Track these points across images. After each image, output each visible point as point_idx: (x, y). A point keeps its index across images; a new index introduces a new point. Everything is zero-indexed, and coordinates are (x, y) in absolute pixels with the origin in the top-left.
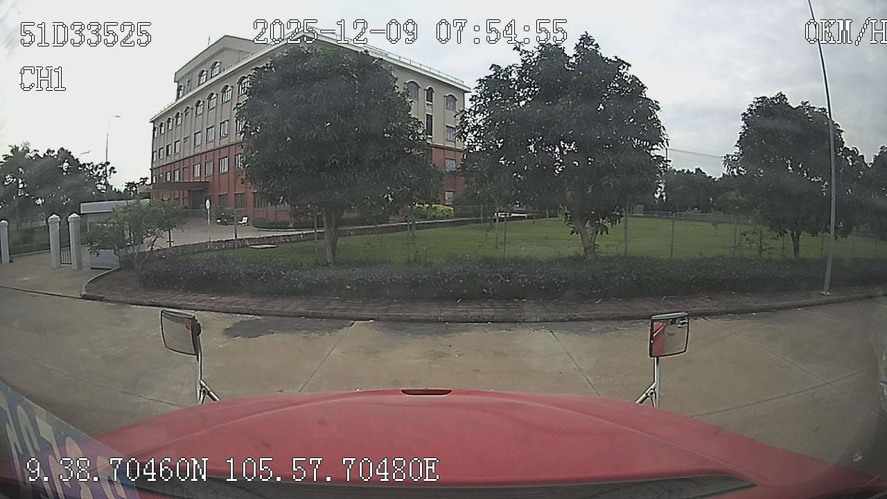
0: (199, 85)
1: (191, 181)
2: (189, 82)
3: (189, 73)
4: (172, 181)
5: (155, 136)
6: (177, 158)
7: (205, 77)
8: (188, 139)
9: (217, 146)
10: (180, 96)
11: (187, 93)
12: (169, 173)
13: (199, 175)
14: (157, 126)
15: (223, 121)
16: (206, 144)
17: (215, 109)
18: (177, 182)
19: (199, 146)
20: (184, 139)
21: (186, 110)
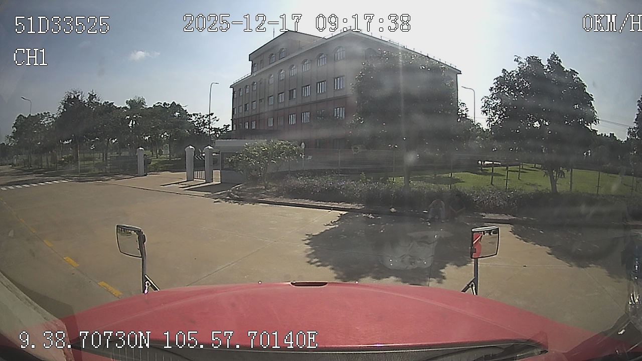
0: (270, 64)
1: (266, 129)
2: (261, 61)
3: (261, 55)
4: (250, 128)
5: (235, 97)
6: (254, 113)
7: (274, 58)
8: (263, 101)
9: (287, 105)
10: (254, 70)
11: (261, 69)
12: (247, 123)
13: (272, 125)
14: (237, 89)
15: (291, 89)
16: (278, 104)
17: (284, 81)
18: (254, 129)
19: (271, 105)
20: (260, 100)
21: (260, 81)
